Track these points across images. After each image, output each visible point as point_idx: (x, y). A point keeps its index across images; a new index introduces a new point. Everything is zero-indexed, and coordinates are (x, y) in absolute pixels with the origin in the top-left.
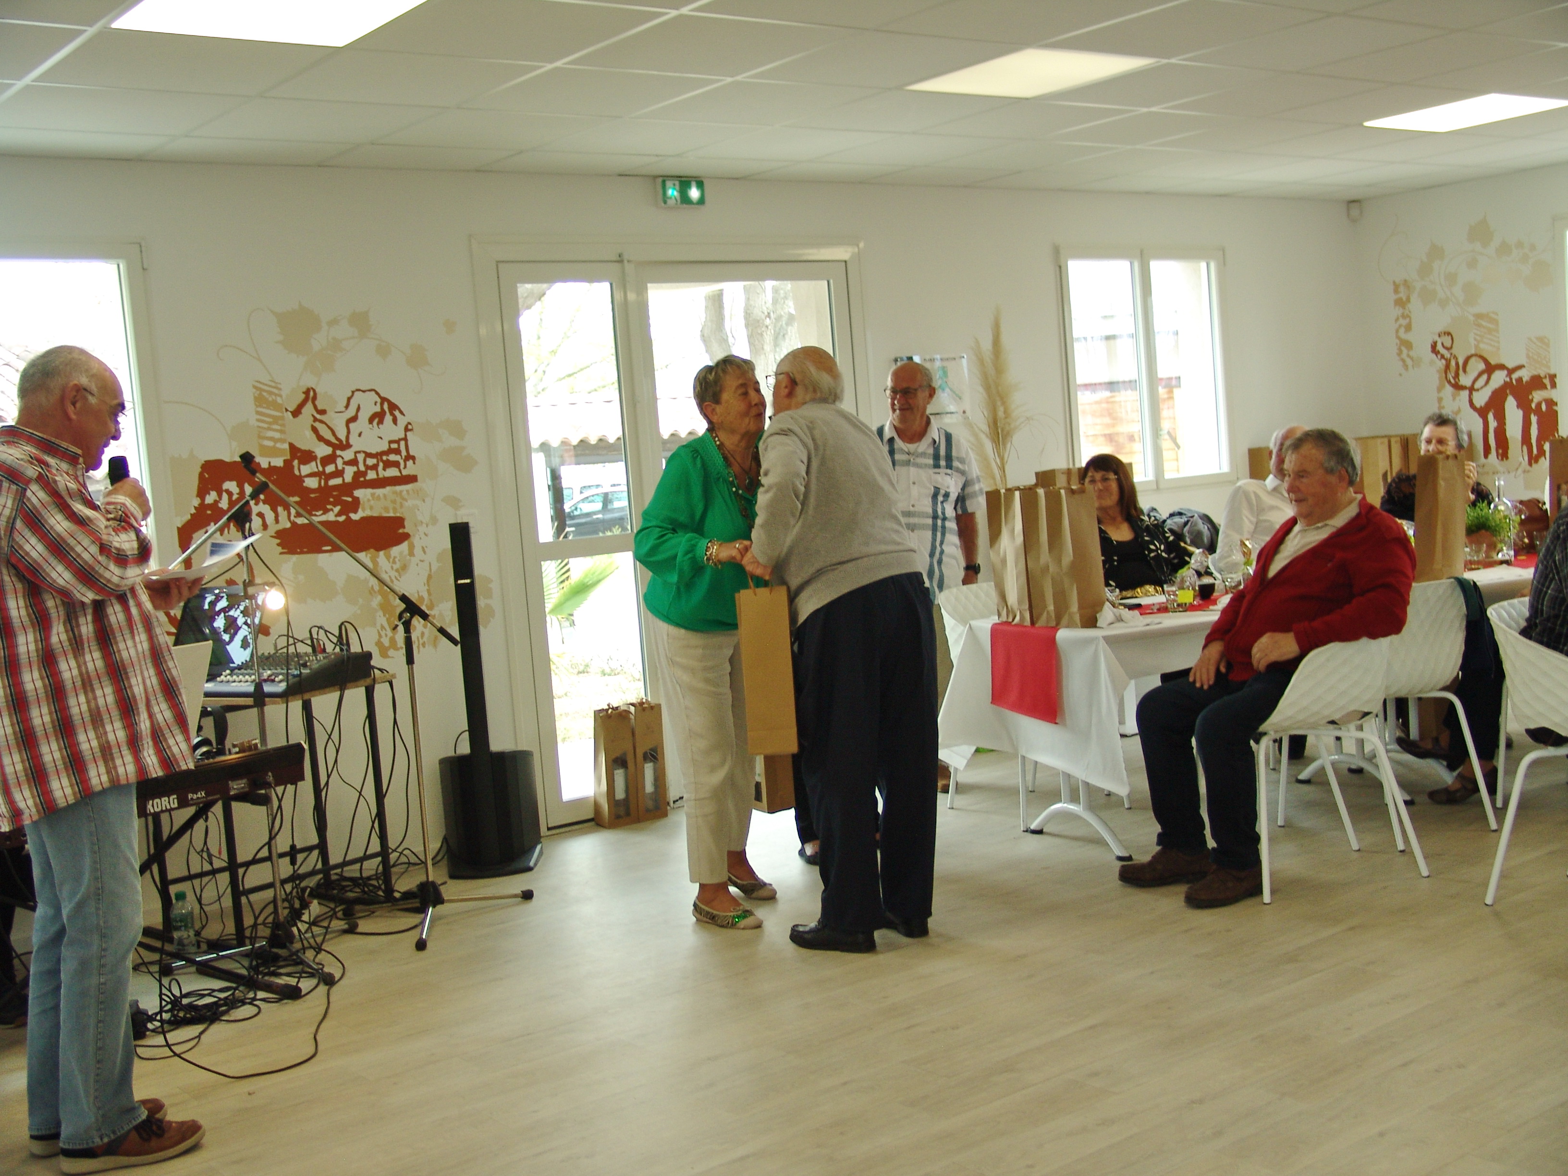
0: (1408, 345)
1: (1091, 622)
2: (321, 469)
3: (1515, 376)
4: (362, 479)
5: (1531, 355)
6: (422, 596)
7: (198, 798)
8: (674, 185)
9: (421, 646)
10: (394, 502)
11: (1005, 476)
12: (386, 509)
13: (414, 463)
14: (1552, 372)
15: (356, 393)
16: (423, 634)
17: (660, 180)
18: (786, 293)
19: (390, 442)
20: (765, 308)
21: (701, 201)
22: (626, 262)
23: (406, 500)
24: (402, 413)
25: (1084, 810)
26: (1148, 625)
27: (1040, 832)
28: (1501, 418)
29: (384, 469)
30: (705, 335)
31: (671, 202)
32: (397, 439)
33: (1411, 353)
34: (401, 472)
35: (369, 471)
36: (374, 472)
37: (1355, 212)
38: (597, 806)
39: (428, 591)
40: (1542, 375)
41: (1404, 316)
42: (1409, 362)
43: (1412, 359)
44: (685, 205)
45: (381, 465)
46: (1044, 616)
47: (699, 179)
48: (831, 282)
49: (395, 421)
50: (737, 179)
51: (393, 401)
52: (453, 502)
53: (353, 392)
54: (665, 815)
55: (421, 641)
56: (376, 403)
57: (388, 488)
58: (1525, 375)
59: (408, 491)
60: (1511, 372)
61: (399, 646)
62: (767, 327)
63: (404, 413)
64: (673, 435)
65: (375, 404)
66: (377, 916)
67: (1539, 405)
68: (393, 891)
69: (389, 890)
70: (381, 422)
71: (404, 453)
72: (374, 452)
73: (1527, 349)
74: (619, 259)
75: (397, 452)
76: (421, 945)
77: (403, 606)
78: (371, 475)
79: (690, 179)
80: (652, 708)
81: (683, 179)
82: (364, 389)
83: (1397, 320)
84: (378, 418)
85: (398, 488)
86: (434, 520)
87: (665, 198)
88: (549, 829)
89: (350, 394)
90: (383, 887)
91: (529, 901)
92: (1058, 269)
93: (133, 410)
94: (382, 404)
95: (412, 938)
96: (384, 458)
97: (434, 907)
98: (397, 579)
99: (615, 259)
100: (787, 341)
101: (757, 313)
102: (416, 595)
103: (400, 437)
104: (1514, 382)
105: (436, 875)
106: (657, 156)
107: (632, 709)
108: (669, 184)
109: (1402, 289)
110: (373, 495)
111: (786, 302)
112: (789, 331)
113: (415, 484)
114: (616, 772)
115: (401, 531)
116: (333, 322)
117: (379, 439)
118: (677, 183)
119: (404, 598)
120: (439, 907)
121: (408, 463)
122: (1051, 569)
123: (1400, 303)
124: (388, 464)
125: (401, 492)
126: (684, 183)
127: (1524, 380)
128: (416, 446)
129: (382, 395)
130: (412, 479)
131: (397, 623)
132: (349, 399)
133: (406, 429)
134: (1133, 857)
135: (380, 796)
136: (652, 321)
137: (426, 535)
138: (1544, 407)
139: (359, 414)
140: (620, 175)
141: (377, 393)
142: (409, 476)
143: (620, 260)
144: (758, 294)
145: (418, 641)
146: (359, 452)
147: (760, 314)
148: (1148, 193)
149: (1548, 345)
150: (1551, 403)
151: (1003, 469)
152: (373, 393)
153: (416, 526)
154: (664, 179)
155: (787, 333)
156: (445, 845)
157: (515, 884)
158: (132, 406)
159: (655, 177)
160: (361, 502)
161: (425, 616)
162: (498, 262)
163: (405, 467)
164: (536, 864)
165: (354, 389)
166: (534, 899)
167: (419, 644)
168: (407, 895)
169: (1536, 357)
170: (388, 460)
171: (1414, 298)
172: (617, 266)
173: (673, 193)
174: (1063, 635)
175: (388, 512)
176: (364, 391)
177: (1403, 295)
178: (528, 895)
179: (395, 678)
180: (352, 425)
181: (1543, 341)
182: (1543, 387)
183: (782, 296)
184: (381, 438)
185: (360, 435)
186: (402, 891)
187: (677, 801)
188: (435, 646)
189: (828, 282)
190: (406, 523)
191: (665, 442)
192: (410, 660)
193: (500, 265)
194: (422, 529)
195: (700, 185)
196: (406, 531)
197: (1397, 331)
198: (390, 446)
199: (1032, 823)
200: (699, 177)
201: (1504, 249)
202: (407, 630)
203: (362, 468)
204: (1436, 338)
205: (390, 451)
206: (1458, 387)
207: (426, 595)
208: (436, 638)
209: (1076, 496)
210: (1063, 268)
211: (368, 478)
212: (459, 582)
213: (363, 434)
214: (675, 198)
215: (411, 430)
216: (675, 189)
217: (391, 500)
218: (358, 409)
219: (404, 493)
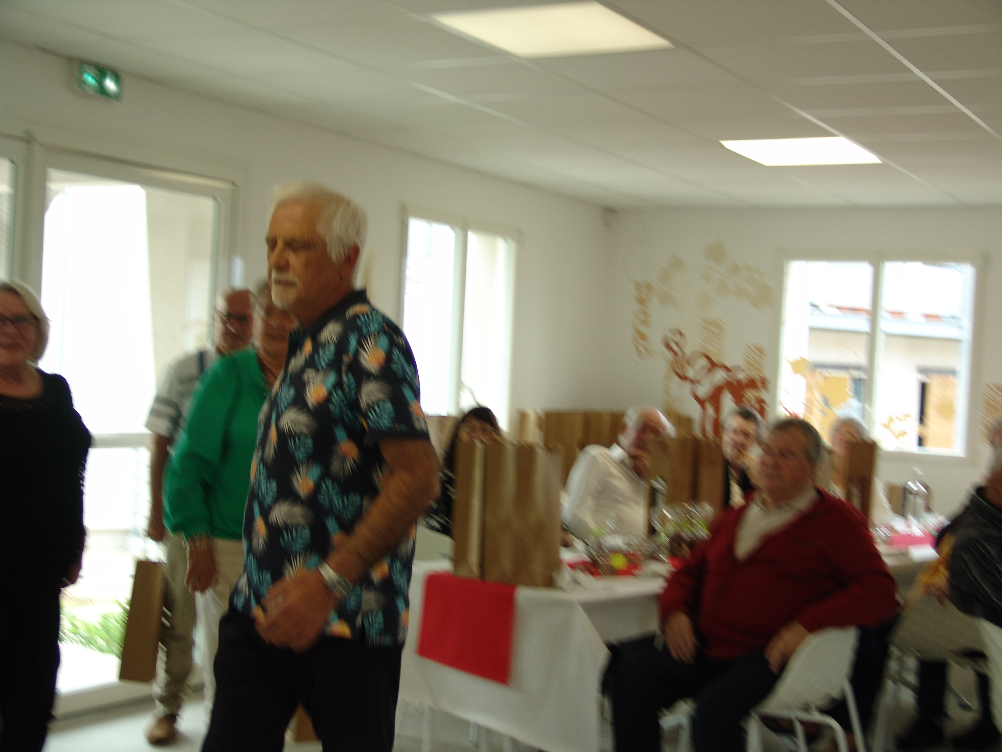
0: (644, 337)
1: (548, 582)
5: (749, 359)
8: (92, 71)
17: (78, 63)
21: (116, 95)
22: (34, 142)
28: (717, 409)
31: (86, 88)
33: (646, 344)
37: (610, 219)
41: (643, 313)
42: (644, 352)
43: (645, 348)
44: (99, 96)
48: (219, 200)
50: (153, 81)
73: (746, 355)
74: (27, 137)
79: (108, 69)
81: (100, 67)
83: (636, 314)
87: (82, 84)
92: (401, 224)
99: (24, 137)
108: (88, 69)
109: (643, 289)
118: (95, 69)
122: (512, 524)
123: (641, 301)
126: (101, 71)
140: (40, 48)
143: (29, 139)
148: (475, 171)
149: (763, 354)
154: (84, 63)
159: (73, 59)
169: (752, 362)
171: (653, 299)
172: (24, 145)
173: (89, 79)
174: (522, 594)
177: (643, 293)
181: (760, 350)
189: (216, 201)
195: (117, 78)
197: (635, 324)
200: (115, 69)
201: (734, 270)
206: (683, 378)
214: (91, 85)
216: (91, 75)
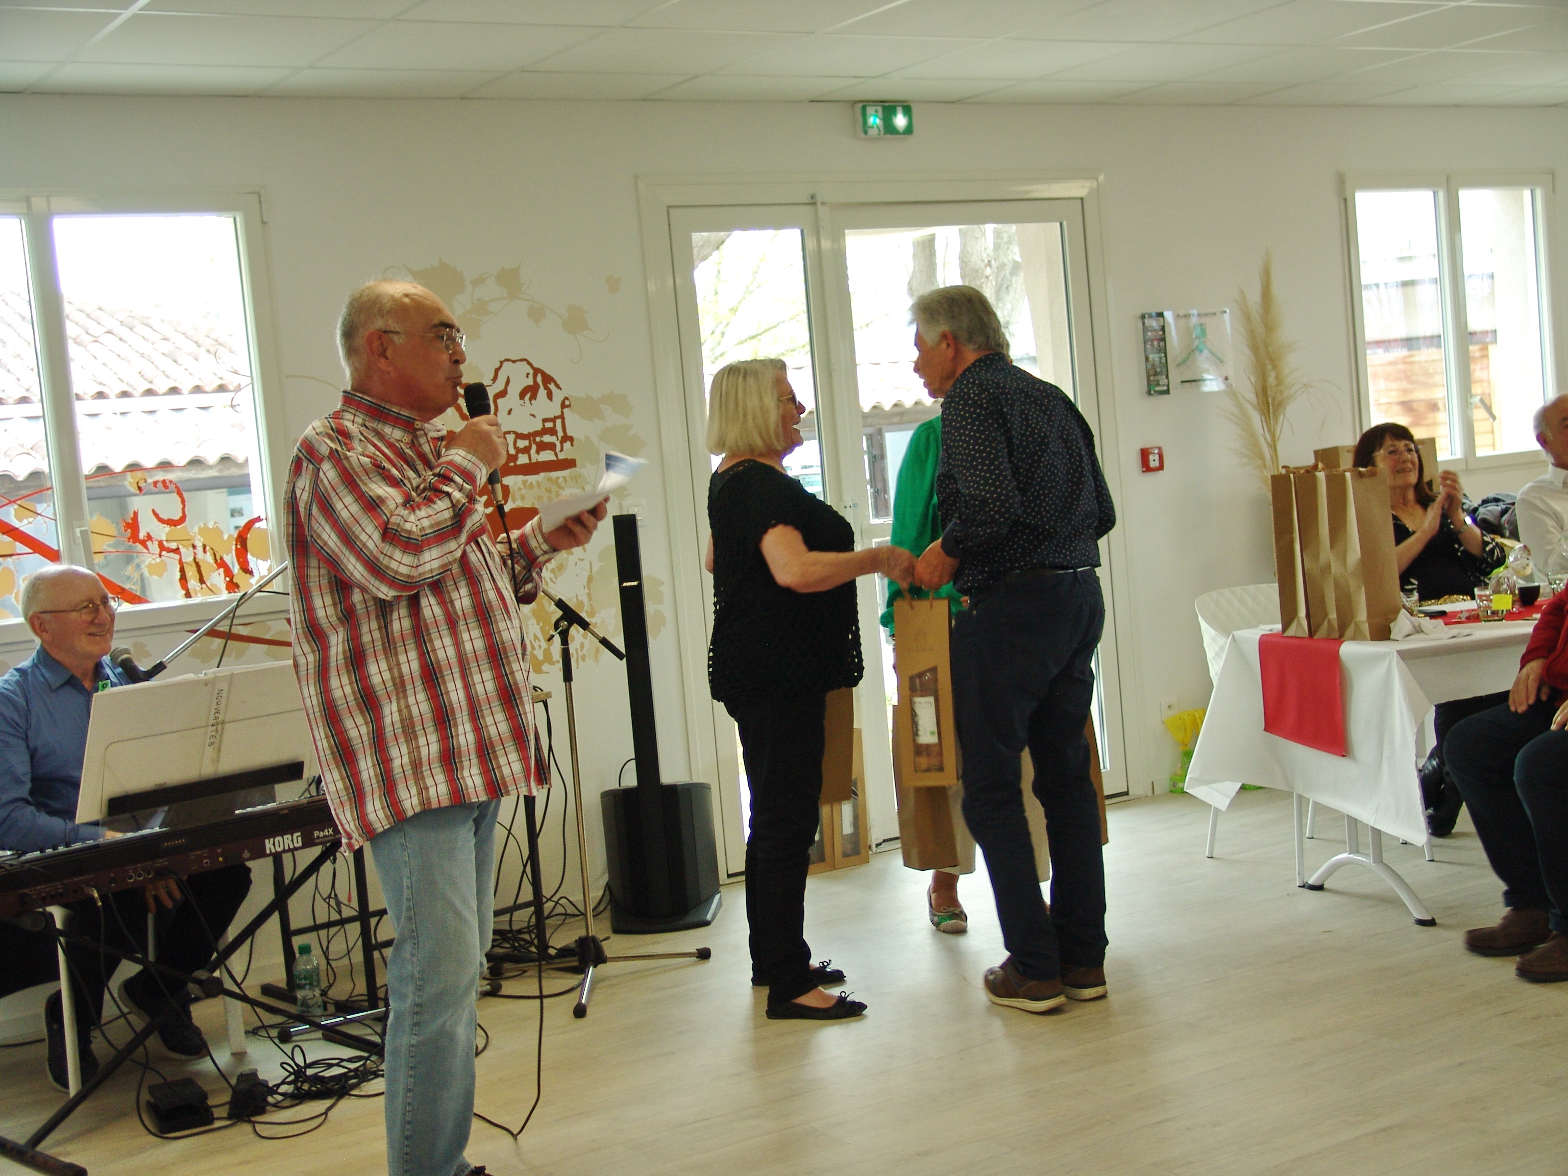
1: (1382, 633)
4: (512, 464)
6: (581, 601)
7: (325, 836)
8: (876, 111)
9: (580, 659)
10: (549, 491)
11: (1276, 455)
13: (572, 445)
15: (505, 363)
16: (582, 645)
17: (860, 105)
18: (1010, 237)
19: (545, 420)
20: (984, 255)
21: (909, 130)
22: (819, 204)
24: (558, 386)
25: (1374, 862)
26: (1454, 637)
27: (1319, 888)
29: (538, 452)
30: (914, 288)
31: (872, 132)
32: (553, 417)
34: (556, 454)
35: (520, 455)
36: (526, 456)
39: (589, 596)
44: (889, 136)
45: (534, 447)
46: (1325, 625)
47: (906, 104)
48: (1065, 224)
49: (550, 396)
50: (952, 102)
51: (548, 371)
53: (502, 363)
54: (866, 861)
55: (580, 654)
56: (528, 374)
57: (542, 474)
59: (564, 478)
61: (554, 659)
62: (987, 277)
63: (561, 386)
64: (874, 407)
65: (527, 377)
66: (529, 977)
68: (547, 947)
69: (543, 946)
70: (533, 397)
71: (560, 434)
72: (526, 432)
74: (811, 201)
75: (553, 432)
76: (580, 1012)
77: (560, 613)
78: (523, 459)
79: (895, 104)
81: (887, 104)
82: (513, 358)
84: (530, 392)
85: (554, 475)
87: (866, 128)
88: (729, 876)
89: (498, 365)
90: (536, 942)
91: (706, 961)
92: (1342, 202)
93: (251, 385)
94: (535, 376)
95: (570, 1001)
96: (538, 439)
97: (595, 966)
98: (553, 582)
99: (807, 201)
100: (1012, 294)
101: (975, 261)
102: (575, 600)
103: (556, 415)
105: (599, 929)
106: (856, 77)
108: (870, 110)
110: (524, 482)
111: (1011, 247)
112: (1014, 282)
113: (573, 469)
116: (479, 281)
117: (532, 417)
118: (880, 109)
119: (560, 604)
120: (601, 967)
121: (564, 444)
122: (1333, 569)
124: (542, 447)
125: (558, 478)
126: (888, 108)
128: (575, 424)
129: (535, 366)
130: (570, 464)
131: (552, 632)
132: (497, 371)
133: (563, 406)
134: (1437, 921)
135: (533, 835)
136: (850, 272)
139: (508, 388)
140: (812, 101)
141: (529, 364)
142: (566, 460)
143: (813, 202)
144: (977, 238)
145: (577, 652)
146: (509, 432)
147: (979, 262)
148: (1456, 106)
151: (1273, 447)
152: (525, 362)
154: (865, 105)
155: (1011, 285)
156: (607, 892)
157: (690, 940)
158: (250, 381)
159: (854, 103)
160: (511, 491)
161: (585, 625)
162: (669, 207)
163: (562, 450)
164: (714, 917)
165: (503, 359)
166: (711, 958)
167: (578, 657)
168: (564, 952)
170: (542, 441)
172: (809, 208)
173: (875, 121)
174: (1348, 650)
176: (514, 362)
178: (704, 955)
179: (551, 697)
180: (499, 401)
183: (1005, 240)
184: (534, 416)
185: (509, 412)
186: (559, 946)
187: (880, 844)
188: (597, 659)
189: (1061, 224)
191: (865, 416)
192: (568, 676)
193: (672, 211)
195: (907, 111)
198: (544, 425)
199: (1310, 877)
200: (905, 102)
202: (565, 641)
203: (512, 451)
205: (544, 431)
207: (585, 600)
208: (598, 651)
209: (1366, 480)
210: (1349, 202)
211: (518, 463)
212: (625, 584)
213: (512, 411)
214: (878, 127)
215: (569, 406)
216: (877, 116)
217: (546, 489)
218: (508, 382)
219: (561, 480)
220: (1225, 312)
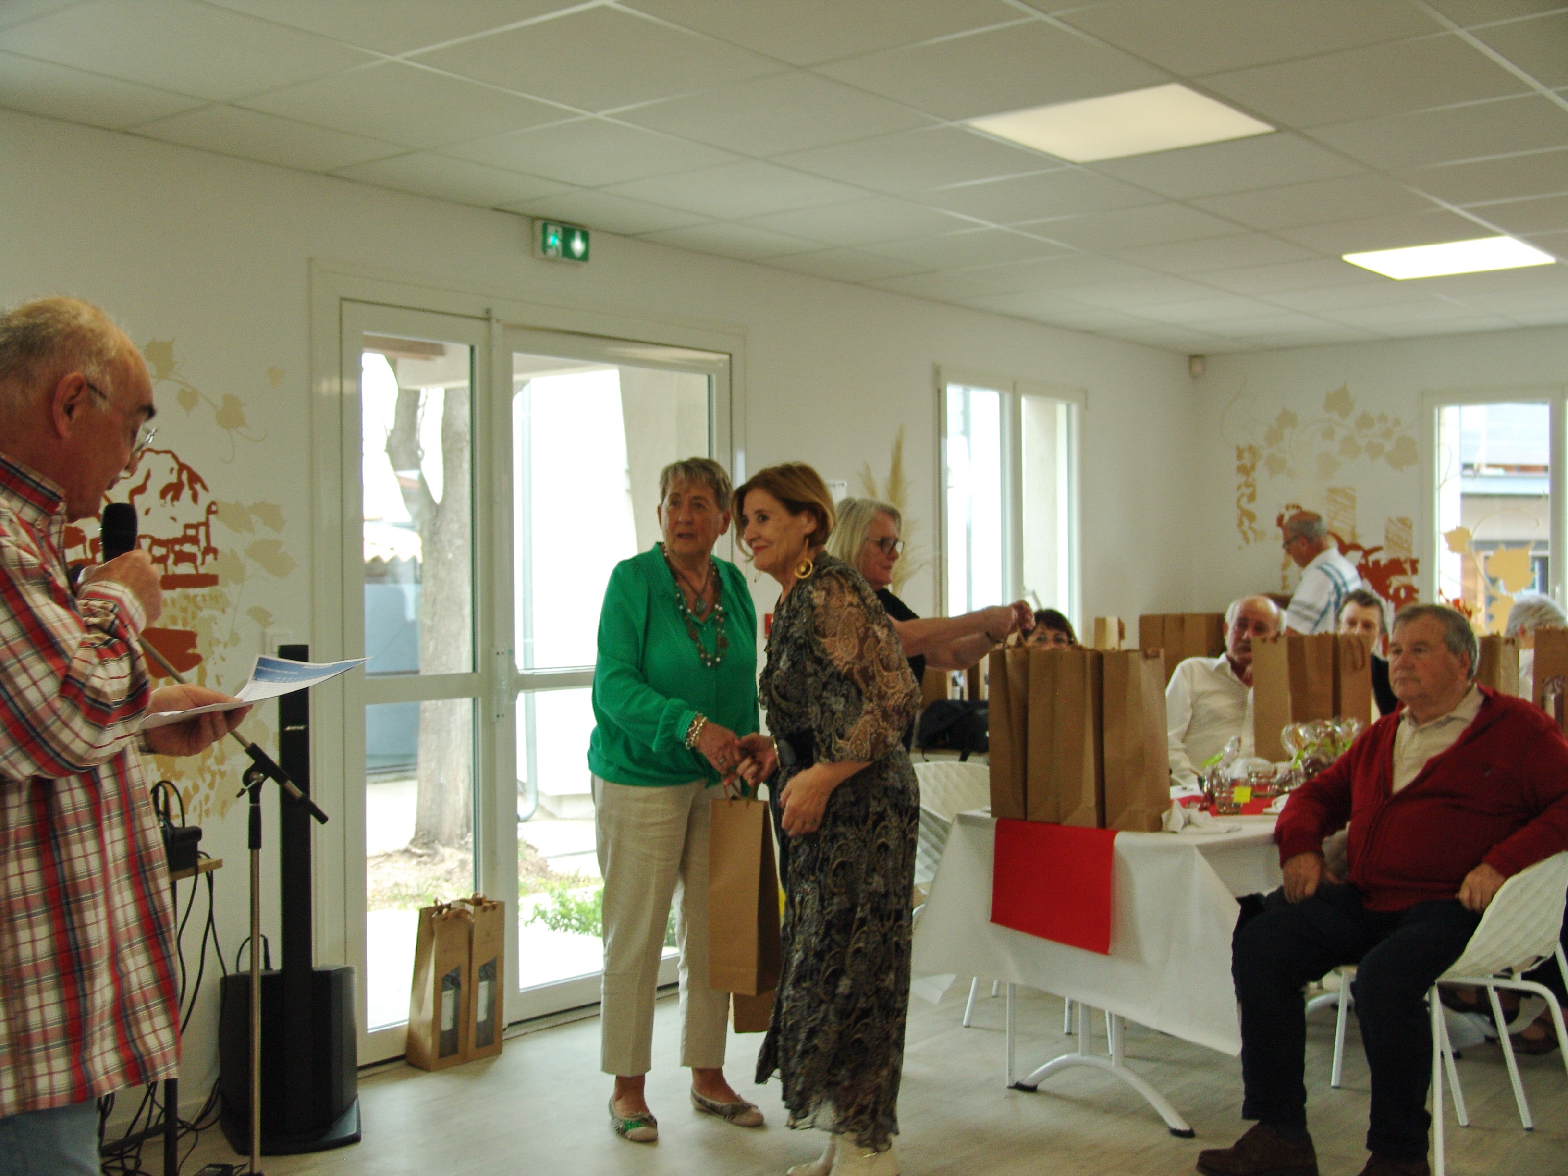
0: (1251, 517)
2: (89, 555)
3: (1372, 558)
5: (1390, 536)
8: (557, 231)
9: (204, 815)
10: (184, 610)
12: (174, 620)
13: (215, 558)
14: (1414, 556)
16: (207, 798)
17: (539, 224)
19: (187, 526)
21: (585, 257)
22: (494, 321)
23: (200, 609)
24: (205, 488)
25: (1117, 1065)
27: (1031, 1089)
29: (176, 563)
31: (551, 253)
32: (196, 523)
33: (1255, 525)
34: (196, 568)
36: (162, 566)
37: (1198, 367)
38: (412, 1040)
40: (1402, 558)
41: (1247, 485)
42: (1251, 535)
43: (1254, 531)
44: (566, 260)
45: (172, 557)
47: (583, 229)
48: (714, 377)
49: (195, 498)
50: (625, 236)
51: (196, 469)
52: (261, 616)
54: (499, 1052)
55: (204, 808)
56: (172, 470)
57: (179, 591)
58: (1383, 557)
59: (204, 596)
60: (1367, 553)
63: (208, 488)
65: (171, 473)
67: (1397, 591)
70: (176, 498)
71: (203, 544)
72: (163, 536)
73: (1387, 531)
74: (485, 315)
75: (195, 540)
77: (251, 762)
79: (573, 227)
80: (494, 907)
81: (567, 226)
82: (157, 448)
83: (1239, 488)
84: (172, 491)
85: (192, 591)
86: (235, 639)
87: (545, 246)
92: (937, 393)
94: (180, 473)
96: (177, 548)
99: (481, 316)
103: (200, 521)
104: (1370, 564)
107: (470, 908)
108: (551, 229)
109: (1246, 455)
113: (214, 586)
114: (445, 993)
115: (191, 651)
117: (172, 521)
118: (560, 229)
121: (207, 557)
123: (1244, 470)
124: (181, 557)
125: (196, 596)
126: (567, 230)
127: (1383, 562)
128: (220, 534)
129: (182, 460)
130: (210, 580)
133: (209, 511)
134: (1196, 1130)
137: (223, 659)
138: (1403, 594)
139: (150, 484)
140: (494, 209)
141: (175, 457)
142: (206, 575)
143: (487, 318)
145: (201, 807)
148: (1023, 319)
149: (1410, 527)
150: (1411, 591)
152: (170, 456)
153: (210, 644)
154: (547, 222)
159: (534, 219)
162: (342, 296)
163: (203, 563)
164: (360, 1133)
169: (1396, 539)
170: (181, 551)
171: (1260, 465)
172: (482, 325)
173: (554, 241)
174: (1123, 840)
175: (175, 623)
176: (158, 452)
177: (1247, 460)
181: (1405, 523)
182: (1403, 572)
184: (174, 519)
185: (147, 512)
188: (223, 815)
189: (709, 379)
190: (199, 641)
193: (344, 303)
194: (219, 650)
195: (585, 237)
196: (198, 651)
197: (1239, 501)
198: (185, 532)
200: (584, 227)
201: (1365, 422)
204: (1283, 511)
205: (185, 539)
210: (942, 391)
212: (288, 728)
213: (151, 511)
214: (557, 249)
215: (215, 512)
216: (556, 236)
217: (181, 608)
218: (148, 476)
219: (199, 599)
220: (843, 485)
